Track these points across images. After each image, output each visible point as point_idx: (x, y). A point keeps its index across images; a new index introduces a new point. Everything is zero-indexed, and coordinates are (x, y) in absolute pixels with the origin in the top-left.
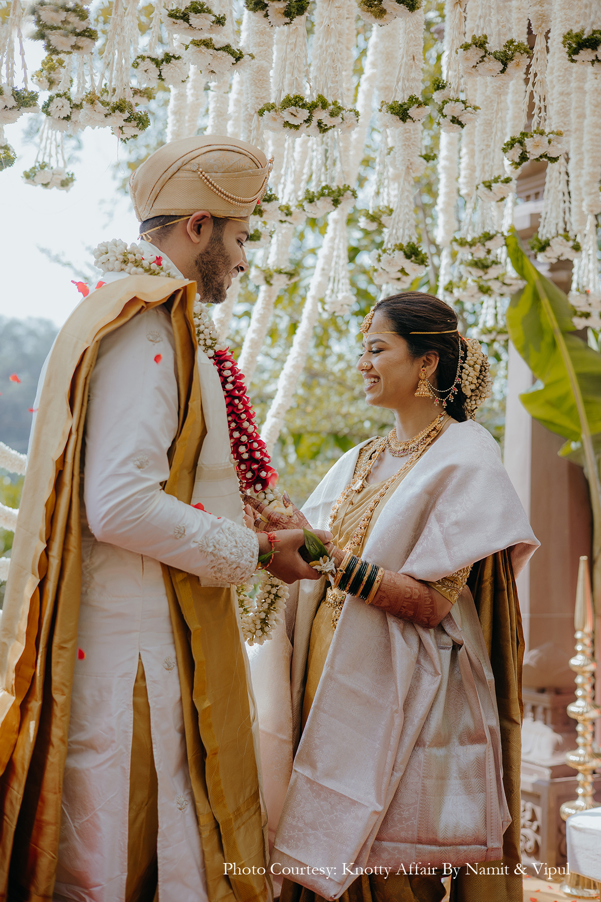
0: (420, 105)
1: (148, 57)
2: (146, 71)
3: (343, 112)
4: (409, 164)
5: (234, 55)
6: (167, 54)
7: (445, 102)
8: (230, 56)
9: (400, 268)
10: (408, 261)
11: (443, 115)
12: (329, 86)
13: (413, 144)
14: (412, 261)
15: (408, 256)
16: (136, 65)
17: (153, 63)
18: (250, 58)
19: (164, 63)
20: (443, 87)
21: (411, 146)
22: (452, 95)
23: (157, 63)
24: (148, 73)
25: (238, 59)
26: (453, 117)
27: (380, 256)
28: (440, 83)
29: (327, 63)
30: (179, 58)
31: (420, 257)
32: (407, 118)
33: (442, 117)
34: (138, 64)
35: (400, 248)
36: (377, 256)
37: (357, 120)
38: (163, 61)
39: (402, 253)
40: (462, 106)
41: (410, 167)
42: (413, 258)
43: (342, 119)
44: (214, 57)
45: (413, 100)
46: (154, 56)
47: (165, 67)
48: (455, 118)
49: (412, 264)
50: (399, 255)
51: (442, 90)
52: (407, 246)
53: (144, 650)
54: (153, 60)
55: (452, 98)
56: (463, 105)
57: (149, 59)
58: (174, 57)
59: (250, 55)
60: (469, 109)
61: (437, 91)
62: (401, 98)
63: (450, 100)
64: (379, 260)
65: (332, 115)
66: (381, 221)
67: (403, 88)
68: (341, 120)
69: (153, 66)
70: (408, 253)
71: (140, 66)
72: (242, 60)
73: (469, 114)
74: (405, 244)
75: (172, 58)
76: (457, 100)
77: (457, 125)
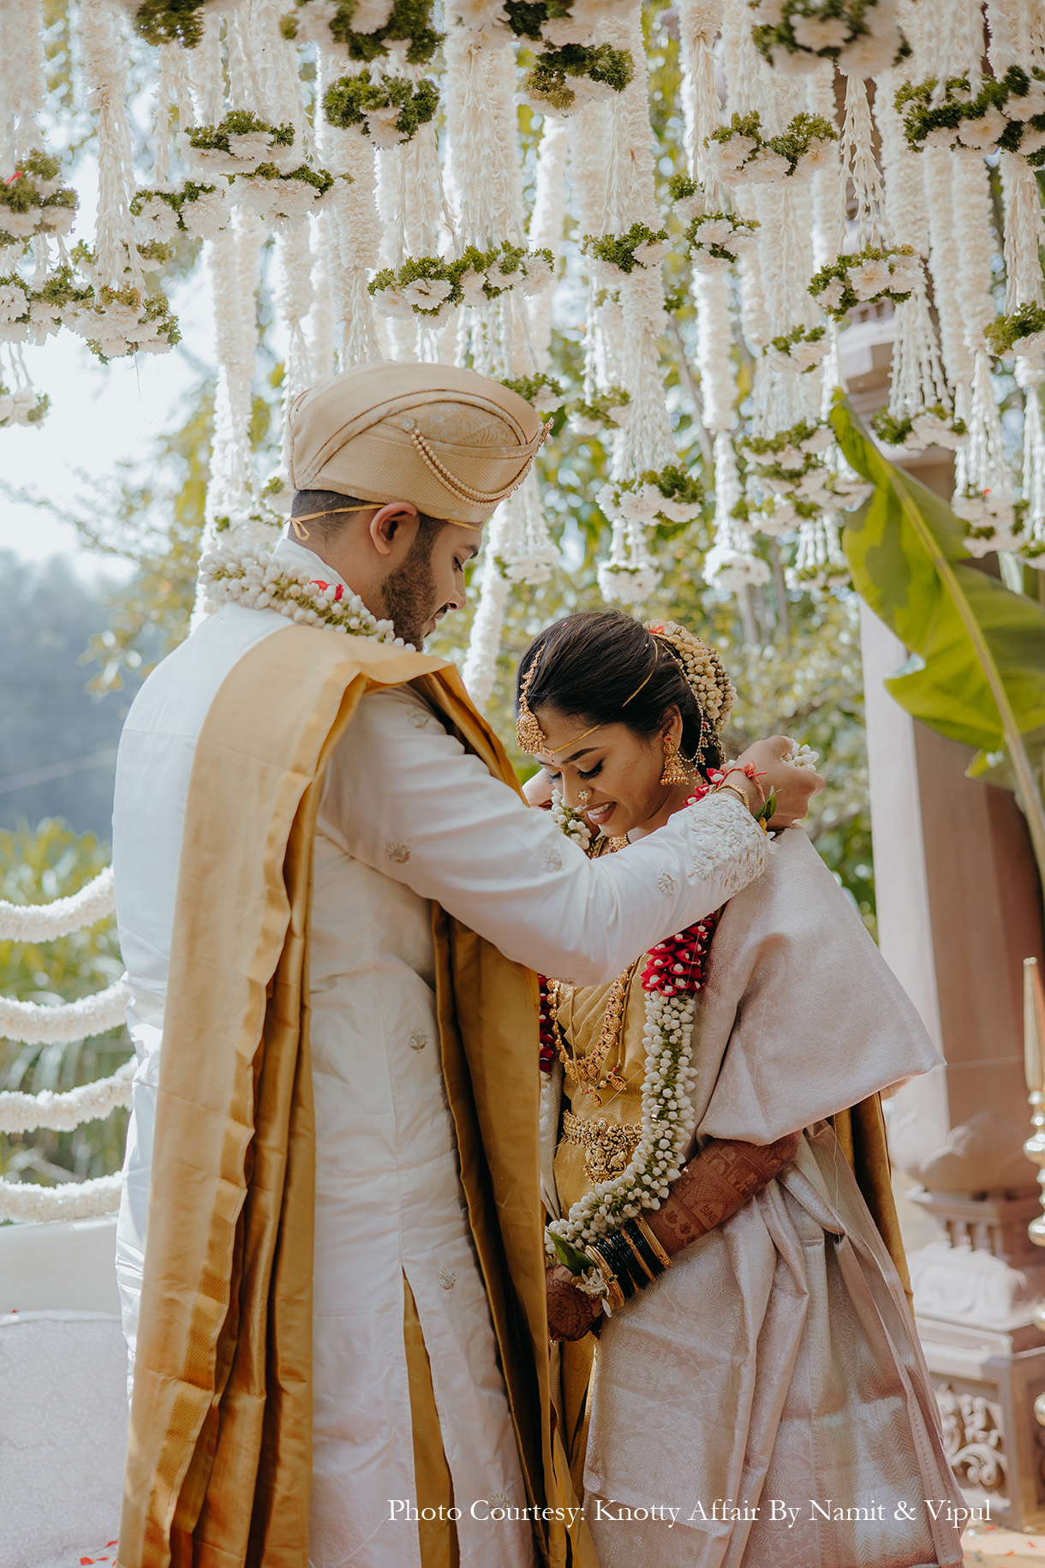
0: (652, 240)
1: (157, 194)
2: (155, 218)
3: (524, 259)
4: (648, 324)
5: (316, 183)
6: (190, 185)
7: (697, 222)
8: (309, 186)
9: (656, 513)
10: (669, 501)
11: (695, 244)
12: (492, 217)
13: (651, 289)
14: (675, 501)
15: (667, 494)
16: (137, 210)
17: (168, 203)
18: (346, 182)
19: (186, 200)
20: (690, 192)
21: (648, 293)
22: (709, 206)
23: (174, 201)
24: (159, 222)
25: (323, 189)
26: (714, 245)
27: (617, 496)
28: (683, 185)
29: (482, 174)
30: (212, 189)
31: (689, 492)
32: (632, 265)
33: (693, 247)
34: (140, 208)
35: (651, 478)
36: (612, 497)
37: (551, 268)
38: (183, 197)
39: (655, 488)
40: (728, 225)
41: (650, 329)
42: (677, 495)
43: (524, 272)
44: (282, 191)
45: (639, 233)
46: (167, 191)
47: (188, 207)
48: (718, 246)
49: (676, 504)
50: (651, 493)
51: (689, 197)
52: (664, 474)
53: (409, 1261)
54: (166, 197)
55: (708, 214)
56: (730, 224)
57: (159, 197)
58: (202, 188)
59: (344, 177)
60: (740, 228)
61: (680, 201)
62: (618, 229)
63: (705, 216)
64: (617, 504)
65: (506, 270)
66: (608, 417)
67: (618, 210)
68: (522, 276)
69: (166, 208)
70: (667, 487)
71: (144, 210)
72: (331, 188)
73: (741, 238)
74: (659, 471)
75: (200, 192)
76: (719, 217)
77: (722, 259)
